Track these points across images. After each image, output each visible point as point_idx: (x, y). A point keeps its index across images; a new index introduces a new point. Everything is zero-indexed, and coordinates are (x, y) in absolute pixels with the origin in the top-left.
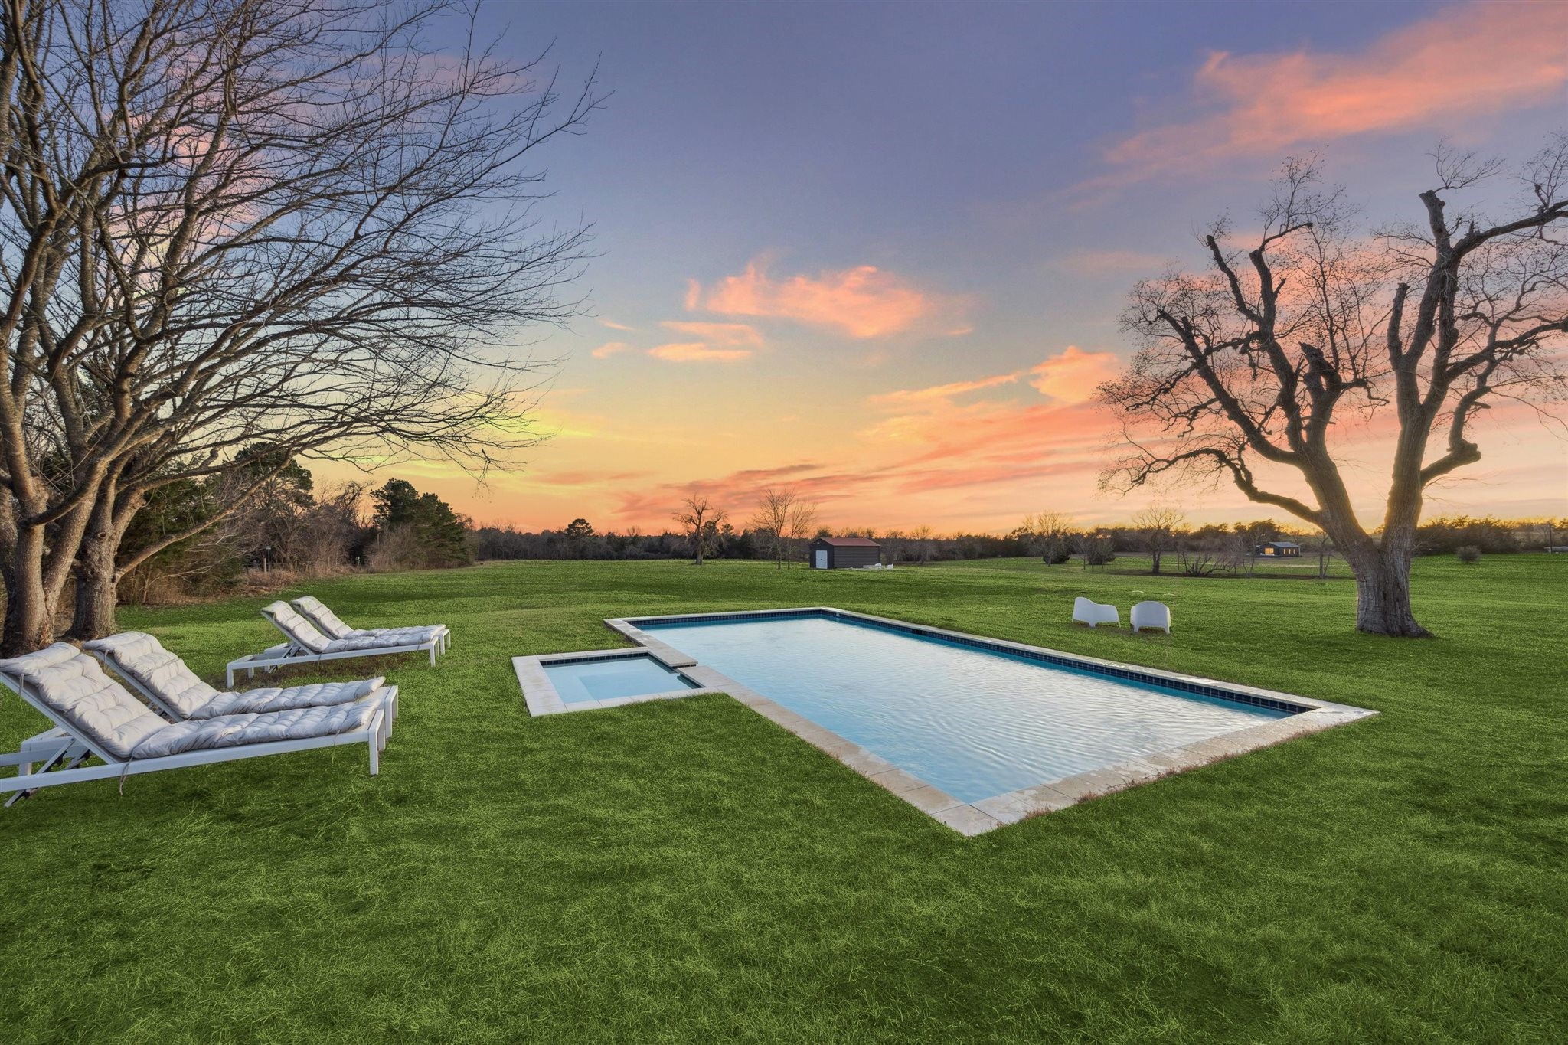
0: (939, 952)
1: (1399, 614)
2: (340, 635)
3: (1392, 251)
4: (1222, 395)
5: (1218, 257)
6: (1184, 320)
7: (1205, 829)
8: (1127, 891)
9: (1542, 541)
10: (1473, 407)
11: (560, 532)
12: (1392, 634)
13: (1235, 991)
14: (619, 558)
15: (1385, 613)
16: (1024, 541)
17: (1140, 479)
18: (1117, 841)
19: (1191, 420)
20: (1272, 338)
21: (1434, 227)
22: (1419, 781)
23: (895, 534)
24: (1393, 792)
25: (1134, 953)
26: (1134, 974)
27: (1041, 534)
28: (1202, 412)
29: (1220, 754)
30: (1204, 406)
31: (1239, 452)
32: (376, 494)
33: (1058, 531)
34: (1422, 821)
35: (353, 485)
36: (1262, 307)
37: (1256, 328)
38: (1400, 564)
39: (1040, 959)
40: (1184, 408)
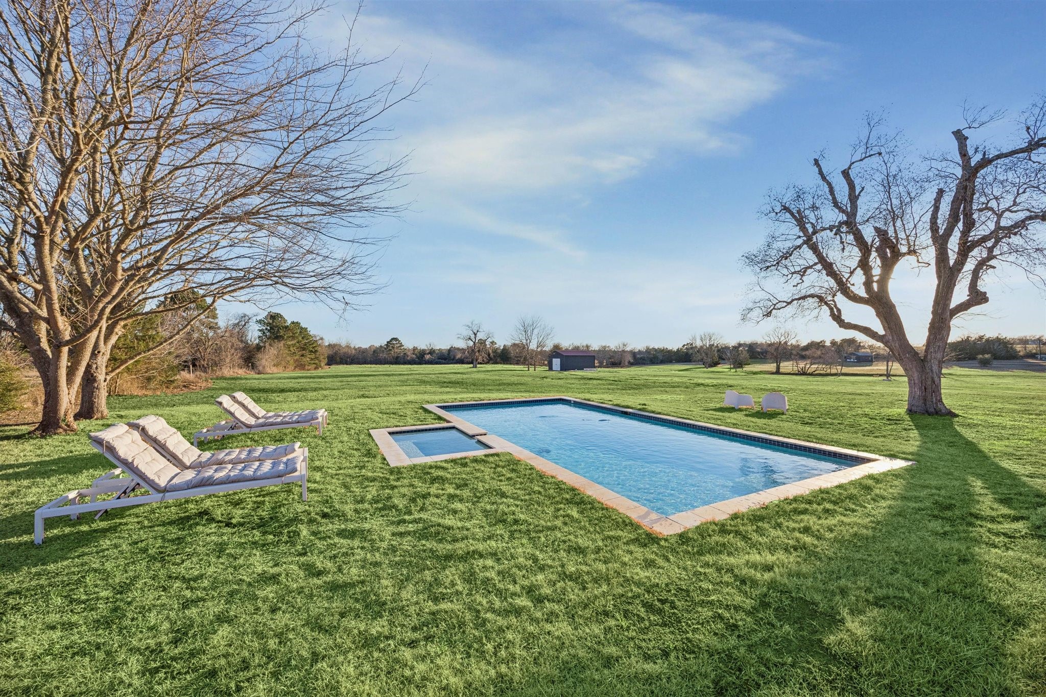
0: (656, 594)
1: (934, 400)
2: (260, 416)
3: (932, 169)
4: (822, 259)
5: (821, 173)
6: (799, 212)
7: (806, 530)
8: (761, 564)
9: (1034, 351)
10: (985, 267)
11: (381, 346)
12: (929, 414)
13: (821, 613)
14: (420, 363)
15: (925, 400)
16: (691, 351)
17: (768, 314)
18: (755, 537)
19: (802, 276)
20: (855, 225)
21: (960, 153)
22: (936, 503)
23: (605, 347)
24: (920, 509)
25: (766, 595)
26: (765, 605)
27: (702, 347)
28: (809, 271)
29: (817, 488)
30: (811, 267)
31: (833, 297)
32: (260, 322)
33: (713, 345)
34: (936, 525)
35: (245, 316)
36: (849, 205)
37: (845, 218)
38: (935, 368)
39: (713, 598)
40: (798, 269)
